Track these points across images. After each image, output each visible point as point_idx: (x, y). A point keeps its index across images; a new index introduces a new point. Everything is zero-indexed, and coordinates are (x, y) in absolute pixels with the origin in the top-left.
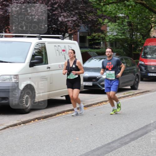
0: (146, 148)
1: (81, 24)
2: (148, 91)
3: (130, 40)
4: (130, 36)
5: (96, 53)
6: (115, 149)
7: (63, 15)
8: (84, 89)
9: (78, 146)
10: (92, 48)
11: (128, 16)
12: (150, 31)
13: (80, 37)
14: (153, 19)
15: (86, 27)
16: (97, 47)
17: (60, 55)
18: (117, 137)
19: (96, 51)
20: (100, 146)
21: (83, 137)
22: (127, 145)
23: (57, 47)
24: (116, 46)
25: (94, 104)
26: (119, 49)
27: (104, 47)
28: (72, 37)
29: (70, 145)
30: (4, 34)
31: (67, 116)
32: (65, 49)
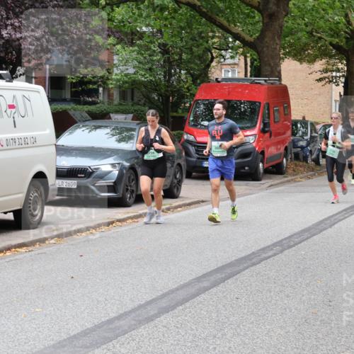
0: (192, 330)
2: (203, 202)
3: (165, 85)
4: (165, 77)
5: (87, 115)
6: (125, 332)
7: (12, 25)
8: (57, 195)
9: (39, 328)
10: (79, 103)
11: (160, 31)
12: (208, 66)
14: (215, 40)
16: (90, 100)
17: (2, 116)
18: (130, 306)
19: (86, 109)
20: (89, 326)
21: (52, 306)
22: (152, 324)
24: (132, 99)
25: (79, 231)
26: (139, 105)
27: (106, 100)
28: (34, 75)
29: (20, 325)
31: (17, 257)
32: (14, 103)
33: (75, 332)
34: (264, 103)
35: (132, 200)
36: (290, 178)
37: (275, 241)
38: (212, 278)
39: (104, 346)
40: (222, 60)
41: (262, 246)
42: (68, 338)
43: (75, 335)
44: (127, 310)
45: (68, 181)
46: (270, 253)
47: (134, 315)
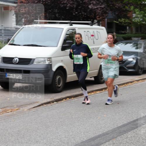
1: (108, 11)
5: (122, 38)
7: (93, 3)
9: (105, 123)
10: (119, 33)
13: (108, 23)
15: (113, 14)
16: (123, 32)
17: (89, 40)
19: (122, 36)
20: (125, 122)
21: (110, 114)
23: (87, 32)
24: (141, 32)
26: (144, 34)
27: (130, 32)
28: (101, 23)
29: (98, 121)
30: (39, 21)
31: (96, 95)
32: (93, 34)
35: (141, 73)
39: (132, 131)
42: (118, 127)
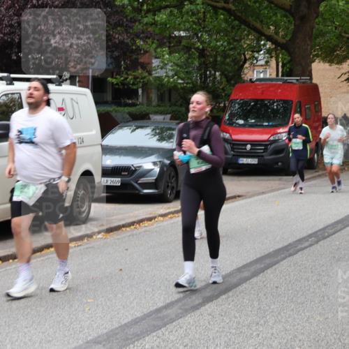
0: (236, 317)
2: (239, 196)
4: (201, 79)
5: (128, 116)
6: (172, 321)
10: (119, 105)
12: (243, 66)
16: (130, 102)
19: (127, 111)
20: (139, 315)
21: (103, 297)
22: (198, 312)
24: (170, 100)
25: (124, 226)
27: (145, 101)
32: (63, 106)
33: (126, 321)
34: (295, 100)
35: (173, 196)
36: (320, 173)
37: (310, 232)
38: (253, 269)
39: (154, 334)
40: (255, 61)
41: (298, 238)
42: (120, 327)
43: (125, 324)
44: (173, 300)
45: (112, 179)
46: (306, 244)
47: (180, 304)
